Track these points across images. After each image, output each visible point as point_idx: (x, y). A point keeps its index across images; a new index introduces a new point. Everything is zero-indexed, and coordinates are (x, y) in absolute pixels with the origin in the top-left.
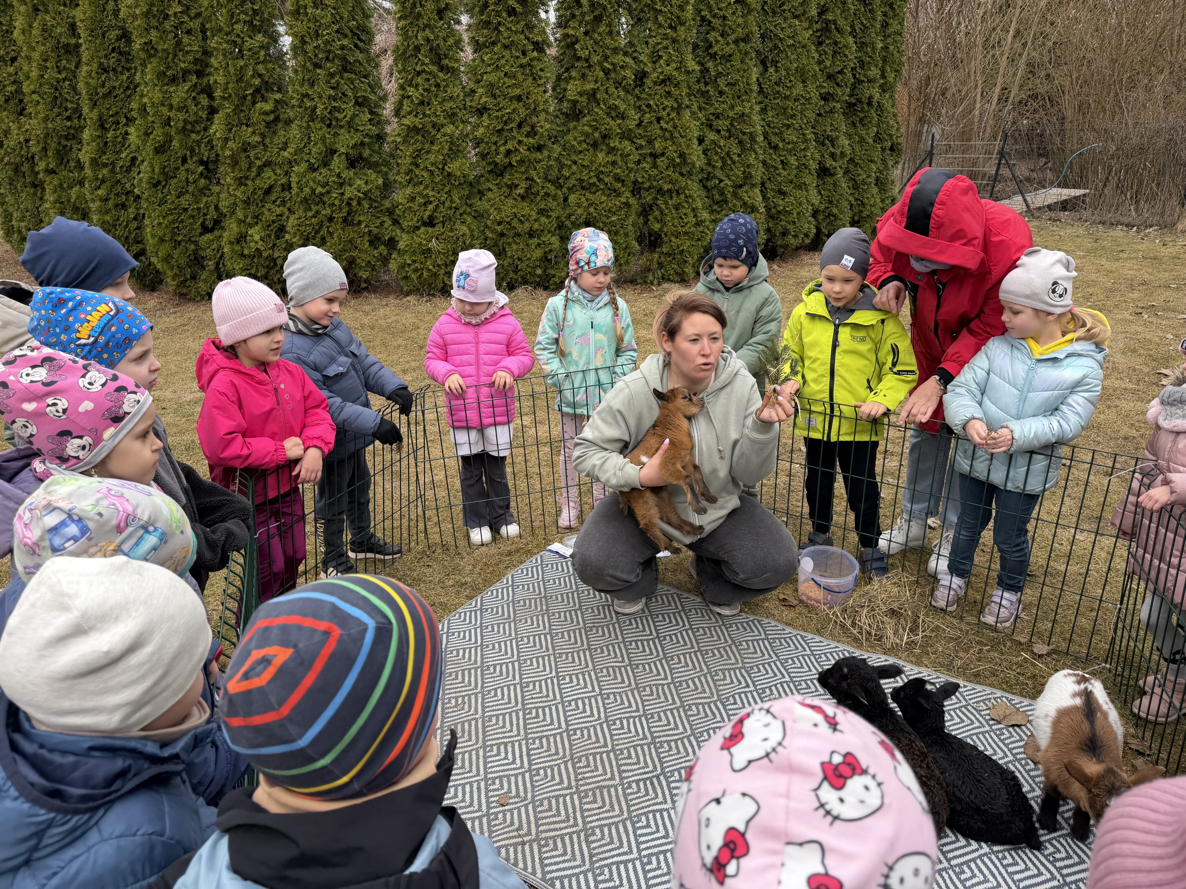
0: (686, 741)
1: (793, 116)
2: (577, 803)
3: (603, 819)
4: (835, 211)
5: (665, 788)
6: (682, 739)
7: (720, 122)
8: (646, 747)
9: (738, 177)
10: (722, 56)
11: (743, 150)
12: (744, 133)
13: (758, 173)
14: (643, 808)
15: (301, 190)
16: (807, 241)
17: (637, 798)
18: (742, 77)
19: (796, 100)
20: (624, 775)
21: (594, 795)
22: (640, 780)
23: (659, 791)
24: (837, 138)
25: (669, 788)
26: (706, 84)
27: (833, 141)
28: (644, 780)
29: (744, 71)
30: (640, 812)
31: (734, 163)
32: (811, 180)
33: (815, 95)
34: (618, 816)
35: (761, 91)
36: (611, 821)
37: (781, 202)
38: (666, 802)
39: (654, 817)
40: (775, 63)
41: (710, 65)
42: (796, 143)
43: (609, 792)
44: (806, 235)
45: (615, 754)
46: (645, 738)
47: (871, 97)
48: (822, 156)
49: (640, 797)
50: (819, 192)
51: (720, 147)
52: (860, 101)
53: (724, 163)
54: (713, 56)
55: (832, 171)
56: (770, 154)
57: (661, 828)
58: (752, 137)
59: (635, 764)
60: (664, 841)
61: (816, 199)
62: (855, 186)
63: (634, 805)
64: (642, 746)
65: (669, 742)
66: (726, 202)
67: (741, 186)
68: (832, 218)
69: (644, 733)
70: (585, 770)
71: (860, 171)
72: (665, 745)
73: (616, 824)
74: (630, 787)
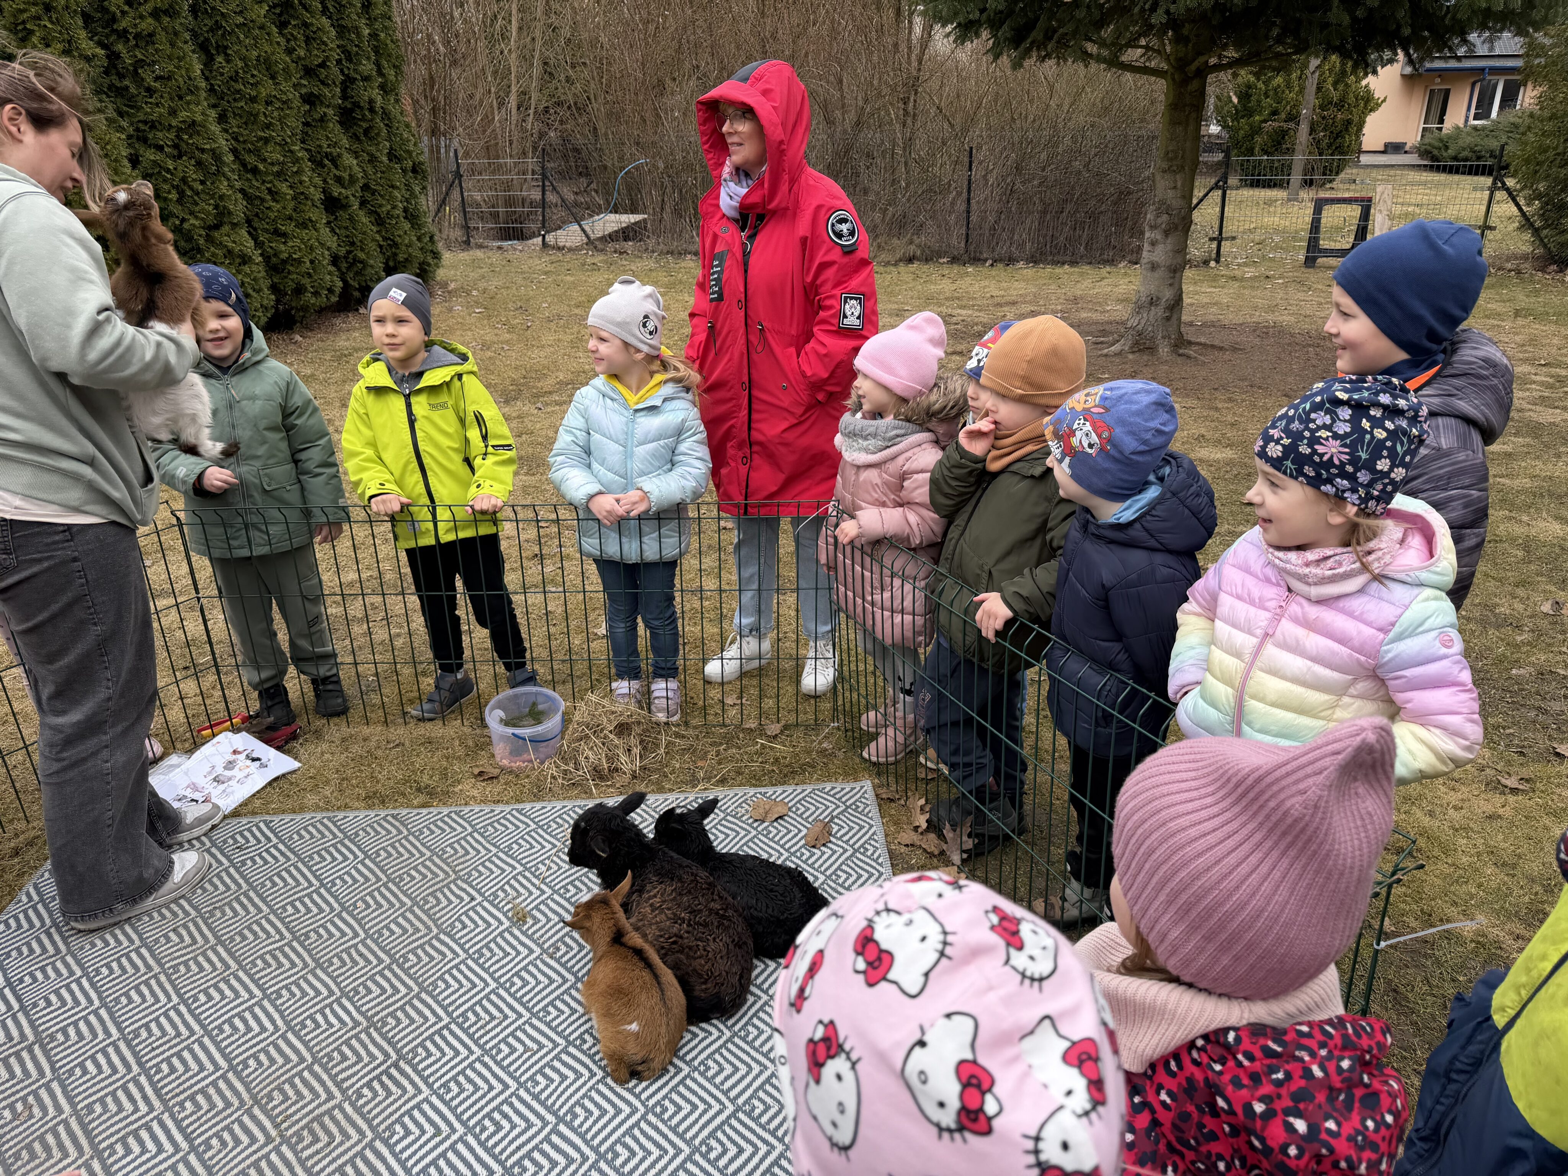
0: (416, 1002)
1: (268, 126)
2: (289, 1155)
3: (339, 1157)
4: (361, 255)
5: (413, 1075)
6: (409, 1002)
7: (160, 135)
8: (363, 1036)
9: (208, 214)
10: (137, 36)
11: (207, 173)
12: (203, 151)
13: (238, 207)
14: (391, 1114)
16: (334, 299)
17: (377, 1105)
18: (179, 68)
19: (268, 103)
20: (345, 1085)
21: (312, 1132)
22: (372, 1080)
23: (406, 1083)
24: (339, 156)
25: (418, 1073)
26: (121, 77)
27: (335, 161)
28: (378, 1078)
29: (180, 59)
30: (389, 1121)
31: (197, 194)
32: (319, 216)
33: (294, 96)
34: (360, 1141)
35: (211, 90)
36: (351, 1154)
37: (282, 247)
38: (420, 1092)
39: (412, 1118)
40: (223, 49)
41: (120, 47)
42: (283, 163)
43: (333, 1119)
44: (331, 291)
45: (321, 1065)
46: (357, 1024)
47: (371, 101)
48: (325, 181)
49: (380, 1103)
50: (333, 231)
51: (168, 171)
52: (356, 105)
53: (181, 194)
54: (123, 35)
55: (344, 202)
56: (248, 180)
57: (427, 1126)
58: (217, 156)
59: (356, 1063)
60: (437, 1139)
61: (332, 242)
62: (380, 221)
63: (376, 1116)
64: (356, 1036)
65: (392, 1014)
66: (199, 250)
67: (217, 227)
68: (360, 266)
69: (352, 1018)
70: (283, 1107)
71: (381, 201)
72: (390, 1020)
73: (361, 1154)
74: (360, 1096)
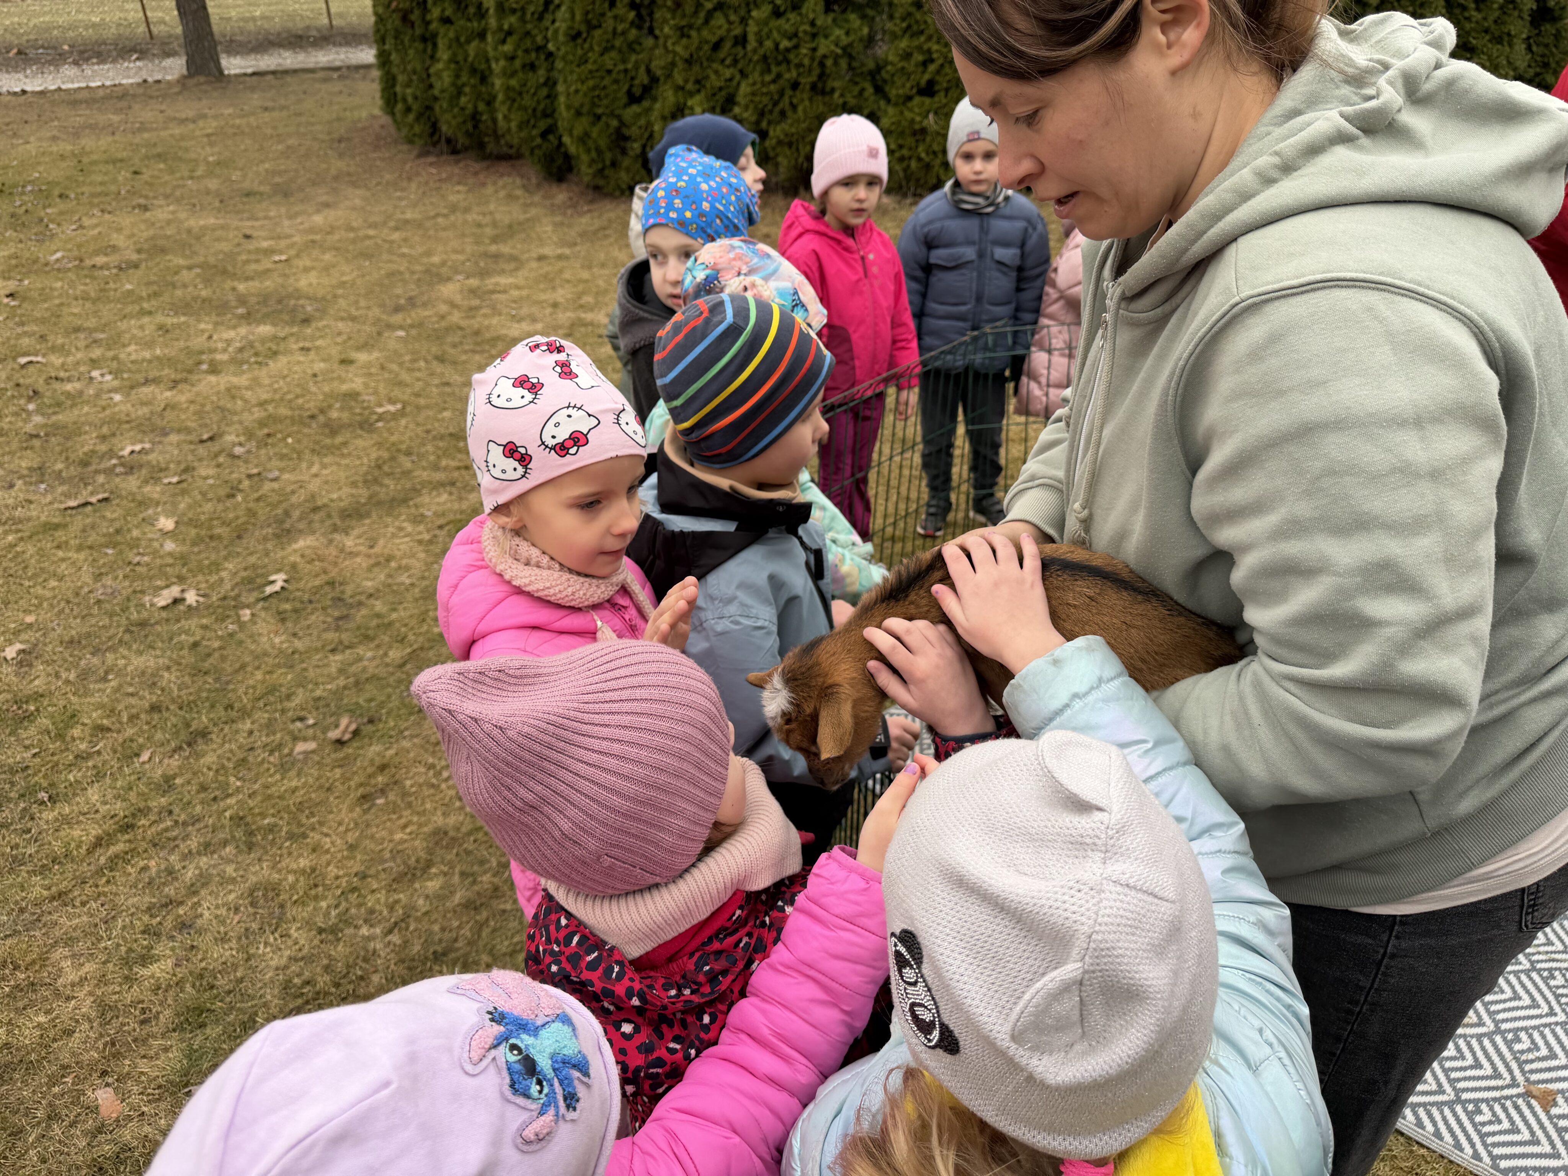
15: (761, 43)
